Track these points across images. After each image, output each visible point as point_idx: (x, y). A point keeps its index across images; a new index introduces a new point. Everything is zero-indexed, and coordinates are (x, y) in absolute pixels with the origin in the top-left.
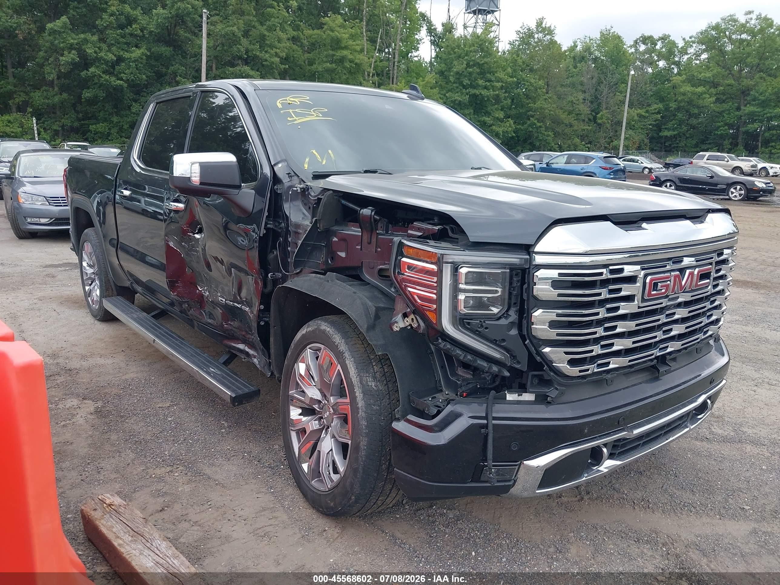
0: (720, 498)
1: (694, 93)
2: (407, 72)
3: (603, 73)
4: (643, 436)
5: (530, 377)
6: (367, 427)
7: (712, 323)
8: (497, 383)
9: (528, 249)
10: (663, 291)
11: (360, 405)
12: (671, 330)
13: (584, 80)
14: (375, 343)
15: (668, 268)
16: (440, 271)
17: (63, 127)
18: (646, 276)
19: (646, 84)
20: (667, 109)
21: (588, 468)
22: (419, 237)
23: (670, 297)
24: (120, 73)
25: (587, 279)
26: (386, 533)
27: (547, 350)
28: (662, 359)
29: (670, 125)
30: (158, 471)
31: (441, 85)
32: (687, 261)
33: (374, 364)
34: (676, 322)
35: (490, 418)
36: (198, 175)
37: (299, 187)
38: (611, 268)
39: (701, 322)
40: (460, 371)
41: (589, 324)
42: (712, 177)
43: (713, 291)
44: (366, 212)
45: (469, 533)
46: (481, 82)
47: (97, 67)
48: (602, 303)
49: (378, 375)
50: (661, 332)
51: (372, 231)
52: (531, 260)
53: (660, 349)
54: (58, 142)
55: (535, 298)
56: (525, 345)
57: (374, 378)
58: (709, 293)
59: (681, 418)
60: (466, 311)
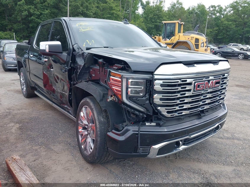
0: (224, 158)
1: (228, 24)
2: (134, 17)
3: (198, 17)
4: (195, 138)
5: (153, 117)
6: (100, 134)
7: (221, 99)
8: (144, 119)
9: (152, 73)
10: (202, 88)
11: (98, 127)
12: (205, 101)
13: (192, 20)
14: (102, 105)
15: (204, 80)
16: (122, 81)
17: (23, 36)
18: (195, 83)
19: (213, 21)
20: (219, 29)
21: (175, 148)
22: (117, 69)
23: (205, 90)
24: (41, 18)
25: (173, 83)
26: (108, 169)
27: (159, 108)
28: (202, 112)
29: (220, 34)
30: (36, 148)
31: (145, 22)
32: (211, 78)
33: (103, 113)
34: (207, 98)
35: (139, 131)
36: (48, 49)
37: (81, 53)
38: (182, 80)
39: (217, 99)
40: (132, 115)
41: (174, 99)
42: (233, 51)
43: (221, 88)
44: (101, 60)
45: (136, 170)
46: (158, 21)
47: (34, 16)
48: (179, 92)
49: (104, 116)
50: (202, 102)
51: (103, 67)
52: (153, 77)
53: (201, 108)
54: (22, 40)
55: (155, 90)
56: (152, 106)
57: (103, 117)
58: (219, 89)
59: (210, 131)
60: (131, 95)
